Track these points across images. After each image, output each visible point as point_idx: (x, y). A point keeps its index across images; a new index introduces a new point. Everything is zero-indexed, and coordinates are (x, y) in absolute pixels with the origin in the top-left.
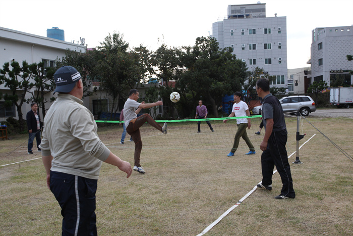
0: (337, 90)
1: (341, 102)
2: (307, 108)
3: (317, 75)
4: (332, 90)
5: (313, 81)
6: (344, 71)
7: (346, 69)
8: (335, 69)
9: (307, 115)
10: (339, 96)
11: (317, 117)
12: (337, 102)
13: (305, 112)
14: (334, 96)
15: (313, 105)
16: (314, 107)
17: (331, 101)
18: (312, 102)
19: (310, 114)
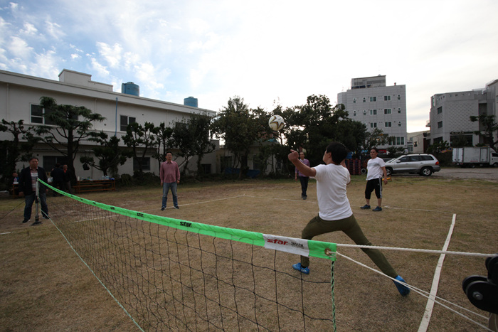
0: (461, 150)
1: (465, 161)
2: (429, 167)
3: (437, 136)
4: (455, 150)
5: (432, 143)
6: (465, 133)
7: (467, 131)
8: (456, 131)
9: (429, 175)
10: (463, 155)
11: (442, 178)
12: (460, 161)
13: (426, 172)
14: (457, 155)
15: (436, 164)
16: (438, 166)
17: (454, 161)
18: (435, 161)
19: (433, 174)
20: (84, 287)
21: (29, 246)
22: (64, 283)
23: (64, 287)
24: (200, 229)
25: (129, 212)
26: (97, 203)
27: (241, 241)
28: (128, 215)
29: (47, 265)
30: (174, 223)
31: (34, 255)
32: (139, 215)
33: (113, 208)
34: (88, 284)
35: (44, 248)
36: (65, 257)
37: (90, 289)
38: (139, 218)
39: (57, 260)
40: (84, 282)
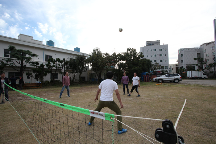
0: (190, 72)
1: (192, 77)
2: (177, 79)
3: (181, 66)
4: (188, 72)
5: (179, 69)
6: (192, 65)
7: (193, 64)
8: (188, 64)
9: (178, 82)
10: (191, 74)
11: (183, 84)
12: (190, 76)
13: (176, 81)
14: (189, 74)
15: (180, 78)
16: (181, 79)
17: (188, 76)
18: (180, 76)
19: (179, 82)
20: (21, 133)
22: (12, 131)
23: (11, 133)
24: (67, 107)
25: (41, 99)
26: (29, 95)
27: (82, 112)
29: (5, 123)
30: (58, 104)
32: (45, 100)
33: (35, 97)
34: (23, 131)
35: (4, 115)
36: (14, 119)
37: (24, 133)
38: (45, 102)
39: (10, 120)
40: (21, 130)
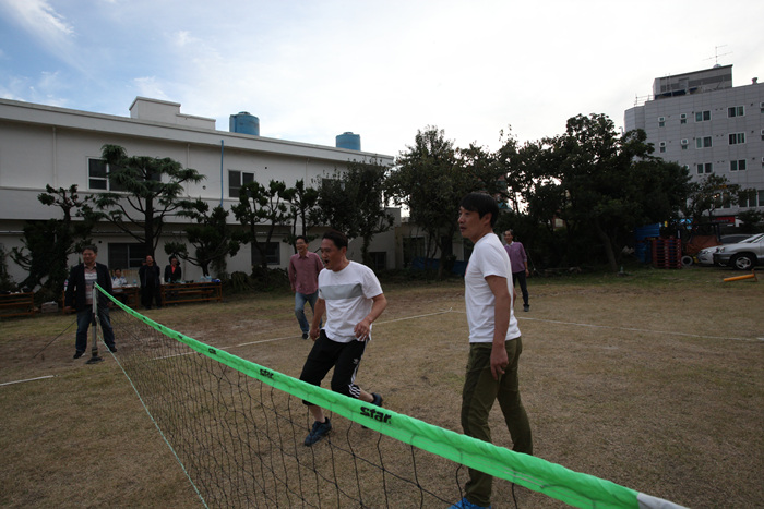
20: (165, 494)
21: (79, 403)
22: (131, 483)
23: (129, 491)
24: (415, 434)
25: (243, 364)
26: (185, 337)
27: (547, 492)
28: (242, 370)
29: (105, 442)
30: (346, 405)
31: (86, 422)
32: (264, 373)
33: (214, 352)
34: (171, 487)
35: (101, 408)
36: (136, 427)
37: (175, 498)
38: (265, 380)
39: (121, 432)
40: (164, 482)
